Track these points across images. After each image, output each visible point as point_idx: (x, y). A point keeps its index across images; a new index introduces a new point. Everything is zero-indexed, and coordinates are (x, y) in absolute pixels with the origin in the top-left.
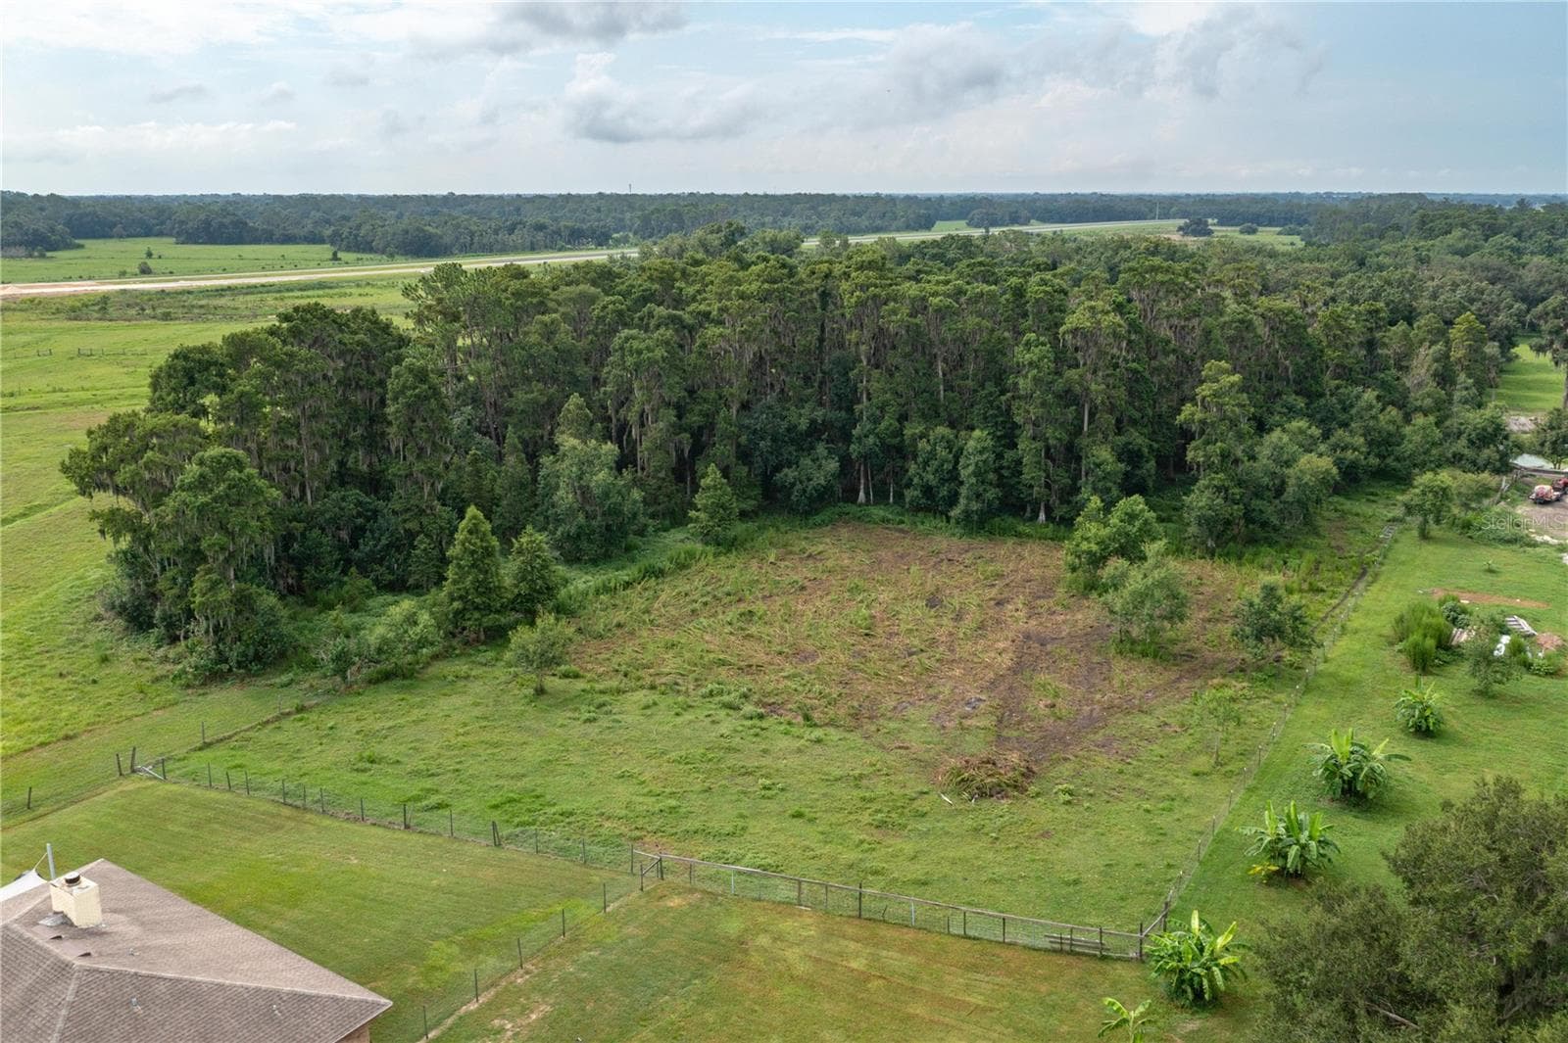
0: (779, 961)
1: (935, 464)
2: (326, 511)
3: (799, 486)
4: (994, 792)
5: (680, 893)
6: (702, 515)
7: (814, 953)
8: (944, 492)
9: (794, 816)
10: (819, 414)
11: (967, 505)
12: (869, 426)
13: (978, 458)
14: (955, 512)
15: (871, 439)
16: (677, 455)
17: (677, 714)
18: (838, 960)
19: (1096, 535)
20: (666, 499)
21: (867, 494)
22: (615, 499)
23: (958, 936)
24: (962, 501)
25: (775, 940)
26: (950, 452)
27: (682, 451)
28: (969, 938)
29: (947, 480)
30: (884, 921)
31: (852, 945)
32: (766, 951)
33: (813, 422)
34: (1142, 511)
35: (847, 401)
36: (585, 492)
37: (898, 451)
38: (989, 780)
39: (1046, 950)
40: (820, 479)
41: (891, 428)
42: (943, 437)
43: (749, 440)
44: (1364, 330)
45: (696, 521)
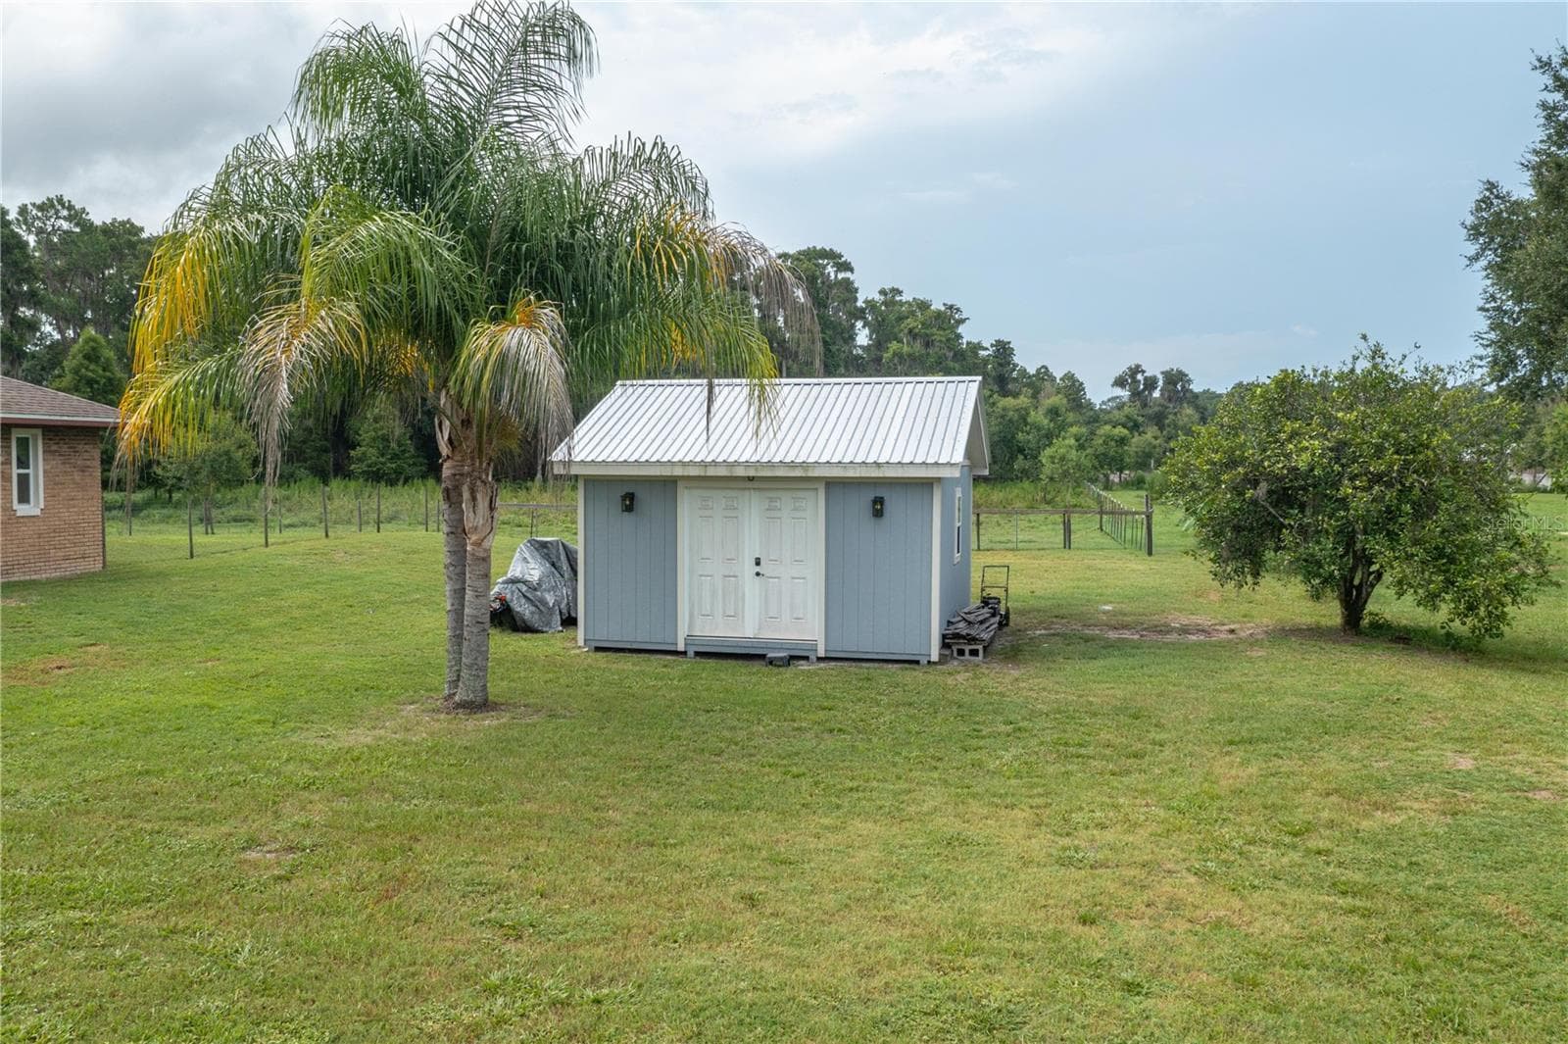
44: (996, 365)
45: (360, 460)
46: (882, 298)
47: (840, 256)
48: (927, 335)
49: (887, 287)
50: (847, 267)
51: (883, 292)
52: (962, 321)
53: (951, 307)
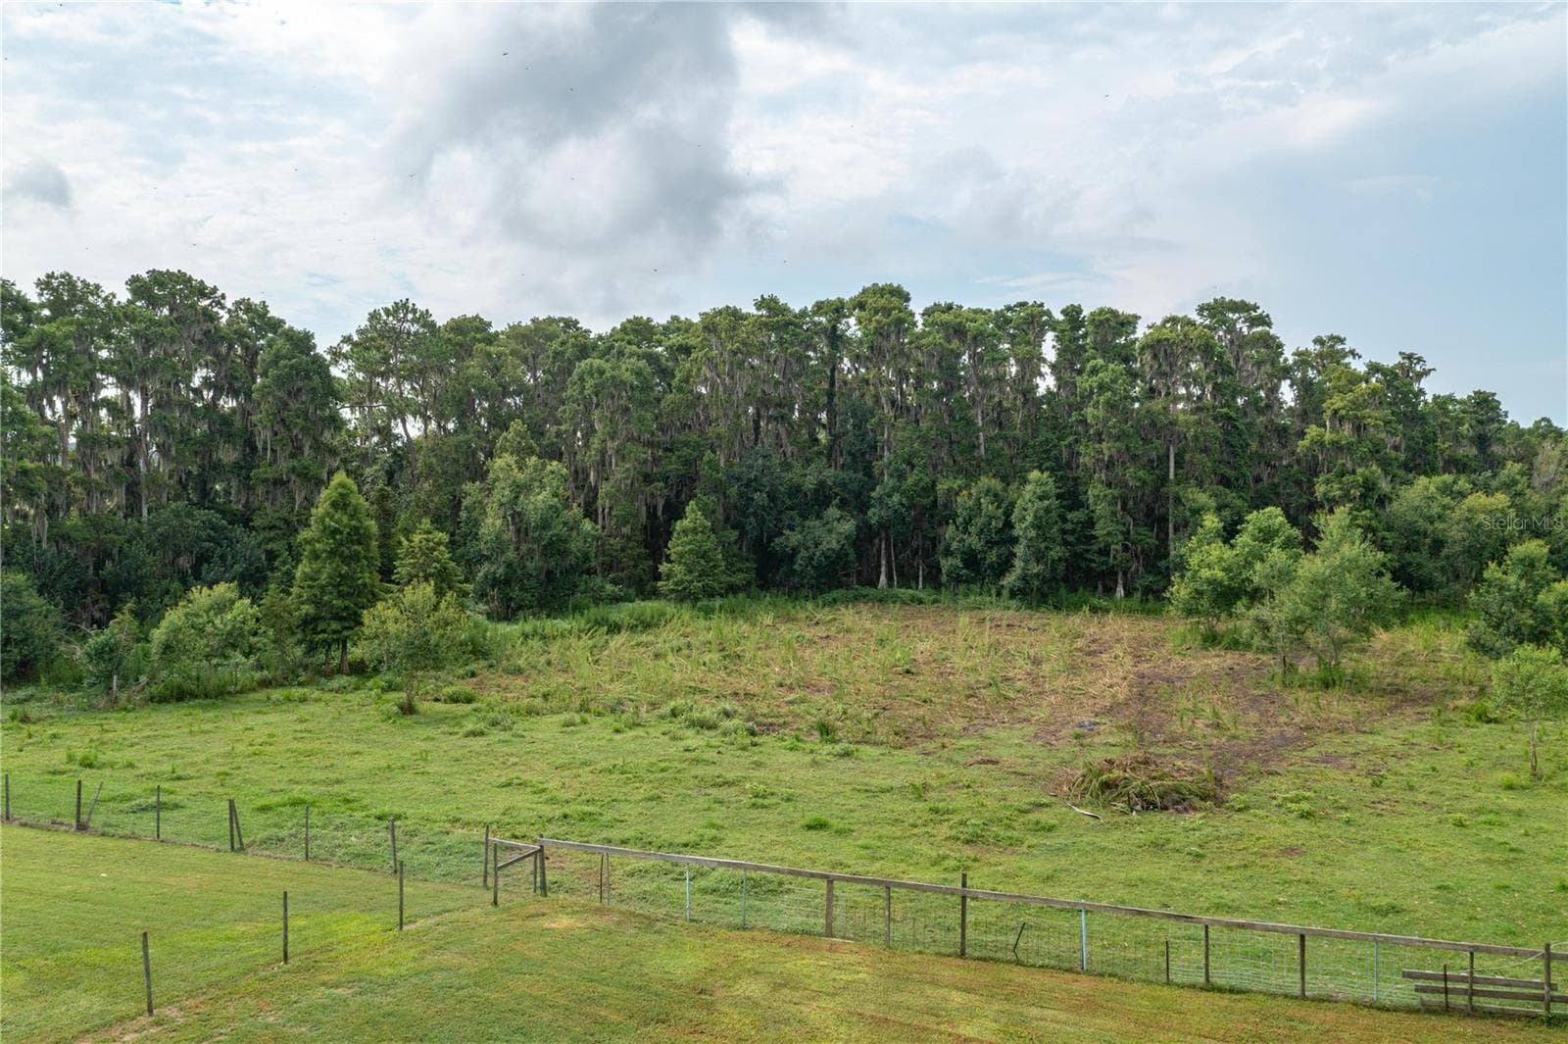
0: (787, 1022)
1: (980, 521)
2: (159, 525)
3: (803, 553)
4: (1167, 801)
5: (574, 913)
6: (677, 568)
7: (869, 1009)
8: (992, 556)
9: (810, 827)
10: (830, 474)
11: (1024, 569)
12: (892, 482)
13: (1038, 504)
14: (1010, 579)
15: (896, 498)
16: (648, 512)
17: (617, 731)
18: (929, 1021)
19: (1221, 559)
20: (632, 563)
21: (890, 578)
22: (559, 529)
23: (1193, 986)
24: (1018, 563)
25: (777, 987)
26: (998, 507)
27: (655, 508)
28: (1220, 990)
29: (997, 543)
30: (1018, 963)
31: (957, 998)
32: (756, 1004)
33: (822, 484)
34: (1281, 525)
35: (863, 457)
36: (517, 517)
37: (931, 512)
38: (1153, 784)
39: (1410, 1010)
40: (831, 543)
41: (921, 484)
42: (988, 491)
43: (741, 495)
44: (1474, 423)
45: (669, 577)
46: (1318, 347)
47: (1255, 308)
48: (1356, 417)
49: (1324, 334)
50: (1264, 321)
51: (1319, 341)
52: (1426, 373)
53: (1410, 357)
